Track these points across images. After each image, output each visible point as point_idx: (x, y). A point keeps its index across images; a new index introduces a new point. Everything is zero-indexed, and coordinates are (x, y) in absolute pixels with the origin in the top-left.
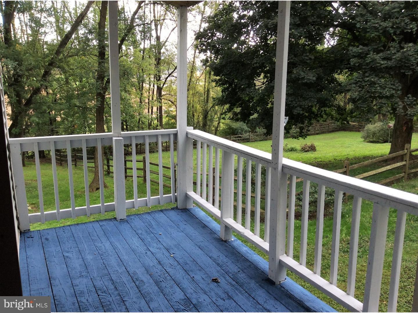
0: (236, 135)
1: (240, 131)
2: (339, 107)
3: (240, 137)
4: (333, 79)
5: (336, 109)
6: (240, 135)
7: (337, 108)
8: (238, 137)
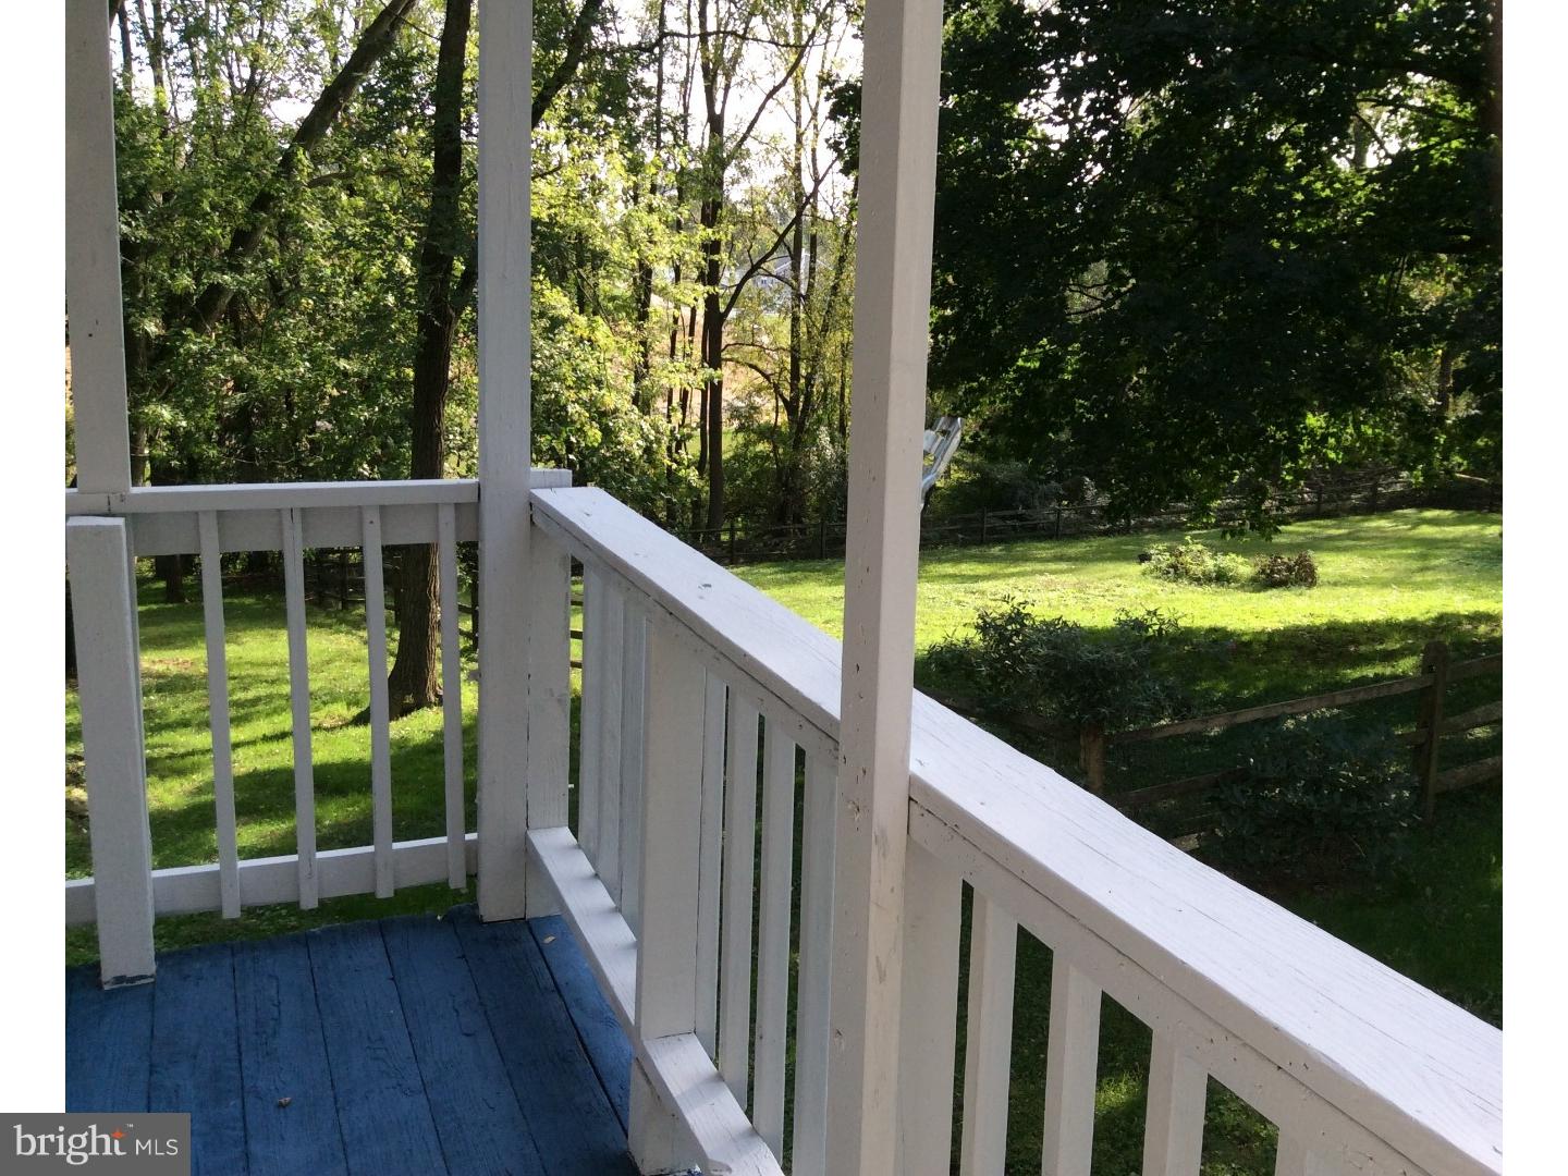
0: (1008, 507)
1: (1021, 493)
2: (1414, 409)
3: (1020, 518)
4: (1396, 295)
5: (1403, 414)
6: (1021, 510)
7: (1409, 413)
8: (1012, 518)
